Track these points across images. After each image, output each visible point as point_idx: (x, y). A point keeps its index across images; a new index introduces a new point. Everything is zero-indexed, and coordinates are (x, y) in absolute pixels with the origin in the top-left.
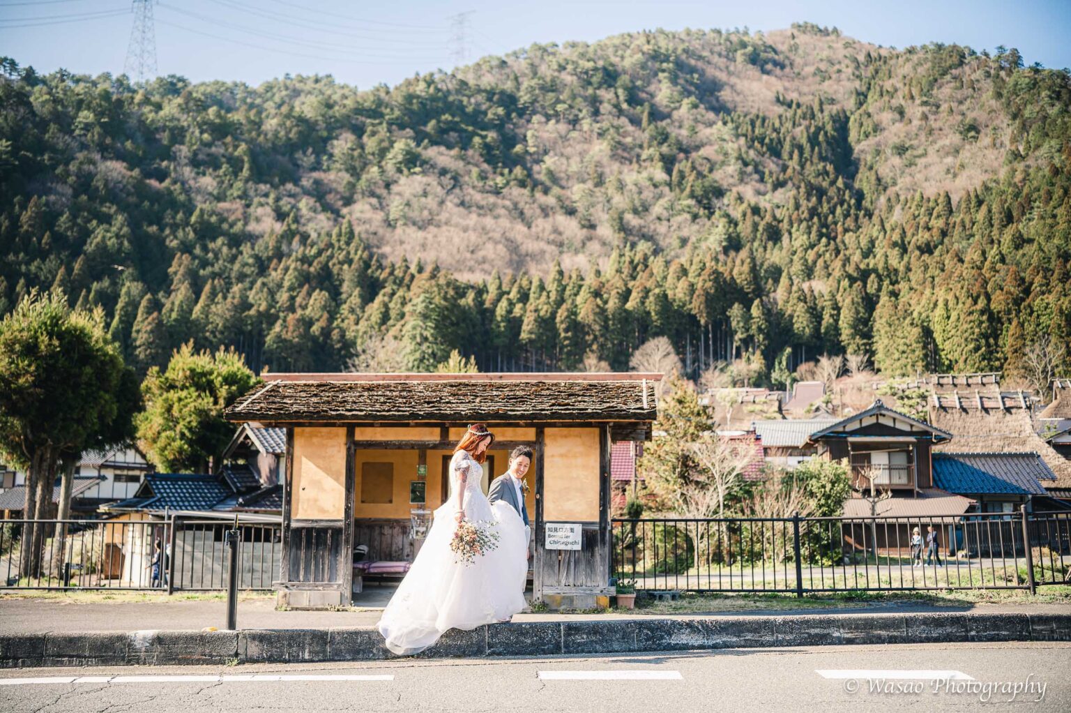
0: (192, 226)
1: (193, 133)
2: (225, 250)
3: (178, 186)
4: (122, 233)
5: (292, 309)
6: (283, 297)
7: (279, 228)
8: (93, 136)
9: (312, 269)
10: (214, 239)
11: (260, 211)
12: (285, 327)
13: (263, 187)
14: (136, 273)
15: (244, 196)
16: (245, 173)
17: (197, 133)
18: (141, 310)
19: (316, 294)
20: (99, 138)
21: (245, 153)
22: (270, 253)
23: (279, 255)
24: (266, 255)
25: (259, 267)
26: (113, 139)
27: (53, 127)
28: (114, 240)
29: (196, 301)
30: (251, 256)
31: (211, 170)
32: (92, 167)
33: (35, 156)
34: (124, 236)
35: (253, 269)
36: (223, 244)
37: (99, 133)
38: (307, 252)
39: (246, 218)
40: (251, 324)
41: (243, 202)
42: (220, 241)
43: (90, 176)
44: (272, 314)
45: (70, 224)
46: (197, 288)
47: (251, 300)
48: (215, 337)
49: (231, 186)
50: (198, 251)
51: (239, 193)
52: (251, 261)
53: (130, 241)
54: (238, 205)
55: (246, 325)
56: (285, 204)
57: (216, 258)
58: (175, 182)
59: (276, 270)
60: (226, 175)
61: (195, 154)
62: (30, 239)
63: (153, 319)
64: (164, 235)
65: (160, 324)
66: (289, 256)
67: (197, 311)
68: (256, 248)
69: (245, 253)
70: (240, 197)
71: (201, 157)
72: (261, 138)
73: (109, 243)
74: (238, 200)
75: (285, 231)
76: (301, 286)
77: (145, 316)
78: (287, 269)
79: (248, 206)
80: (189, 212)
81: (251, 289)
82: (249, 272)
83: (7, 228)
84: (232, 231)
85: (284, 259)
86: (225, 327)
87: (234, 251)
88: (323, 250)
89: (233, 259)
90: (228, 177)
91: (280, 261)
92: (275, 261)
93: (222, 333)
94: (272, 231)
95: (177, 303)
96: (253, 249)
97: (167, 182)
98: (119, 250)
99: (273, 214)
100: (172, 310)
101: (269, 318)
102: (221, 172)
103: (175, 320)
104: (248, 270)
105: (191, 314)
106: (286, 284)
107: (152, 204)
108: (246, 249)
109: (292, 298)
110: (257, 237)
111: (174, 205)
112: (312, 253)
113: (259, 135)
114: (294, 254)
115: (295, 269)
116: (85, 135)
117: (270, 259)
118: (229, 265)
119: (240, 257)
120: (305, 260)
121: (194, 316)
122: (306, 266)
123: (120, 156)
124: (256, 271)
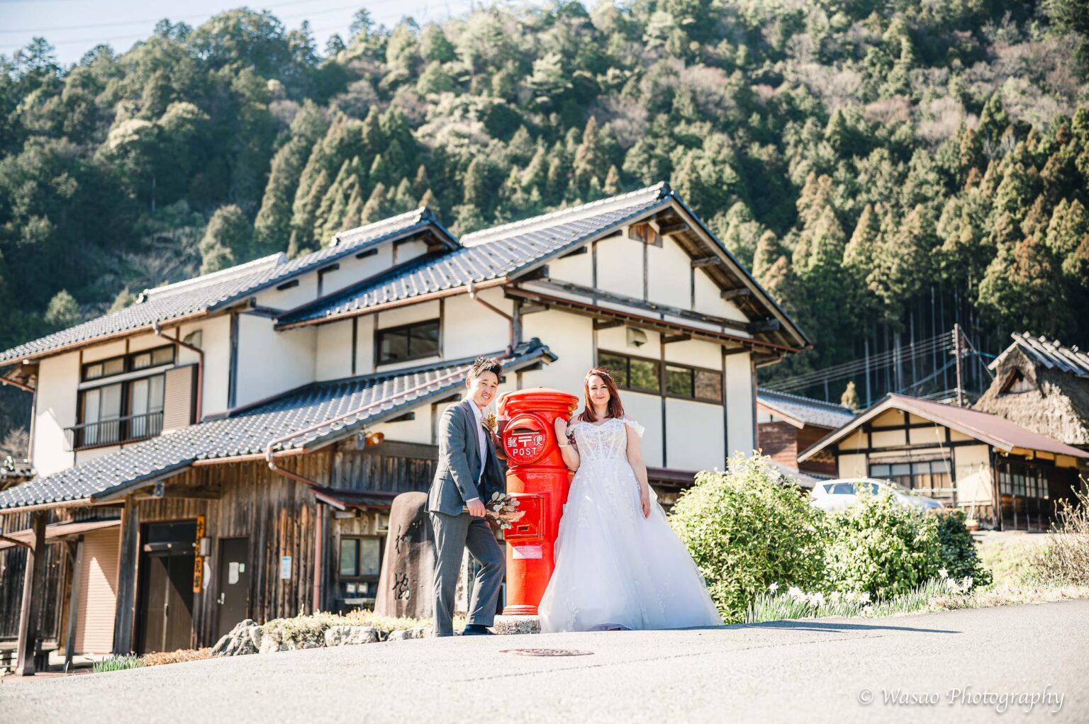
0: (828, 140)
1: (816, 17)
2: (886, 167)
3: (801, 91)
4: (721, 157)
5: (1016, 234)
6: (998, 223)
7: (973, 123)
8: (673, 44)
9: (1045, 173)
10: (865, 154)
11: (936, 105)
12: (1013, 261)
13: (937, 73)
14: (746, 211)
15: (907, 88)
16: (906, 57)
17: (823, 15)
18: (758, 257)
19: (1059, 210)
20: (682, 44)
21: (900, 31)
22: (964, 161)
23: (980, 161)
24: (956, 164)
25: (946, 185)
26: (702, 43)
27: (616, 38)
28: (710, 168)
29: (848, 238)
30: (932, 169)
31: (849, 62)
32: (672, 79)
33: (595, 74)
34: (724, 162)
35: (936, 188)
36: (882, 158)
37: (680, 38)
38: (1031, 148)
39: (915, 118)
40: (947, 268)
41: (907, 97)
42: (875, 155)
43: (670, 93)
44: (984, 247)
45: (646, 156)
46: (847, 222)
47: (940, 233)
48: (887, 289)
49: (884, 79)
50: (841, 173)
51: (899, 85)
52: (932, 177)
53: (732, 167)
54: (900, 103)
55: (938, 270)
56: (978, 91)
57: (872, 180)
58: (796, 86)
59: (977, 184)
60: (873, 64)
61: (824, 44)
62: (588, 182)
63: (780, 269)
64: (785, 159)
65: (790, 277)
66: (999, 157)
67: (851, 254)
68: (938, 157)
69: (919, 167)
70: (900, 92)
71: (832, 47)
72: (924, 14)
73: (704, 174)
74: (898, 97)
75: (986, 125)
76: (1028, 202)
77: (765, 266)
78: (998, 180)
79: (915, 102)
80: (824, 121)
81: (937, 218)
82: (930, 194)
83: (556, 168)
84: (893, 139)
85: (991, 164)
86: (901, 270)
87: (901, 167)
88: (1059, 144)
89: (901, 179)
90: (878, 67)
91: (983, 169)
92: (973, 171)
93: (900, 281)
94: (963, 127)
95: (816, 241)
96: (932, 159)
97: (784, 88)
98: (720, 181)
99: (960, 106)
100: (808, 255)
101: (977, 254)
102: (865, 62)
103: (816, 268)
104: (928, 191)
105: (841, 258)
106: (1000, 202)
107: (764, 119)
108: (920, 160)
109: (1016, 223)
110: (938, 142)
111: (798, 116)
112: (1041, 149)
113: (919, 11)
114: (1008, 154)
115: (1014, 175)
116: (662, 45)
117: (964, 170)
118: (896, 189)
119: (911, 173)
120: (1027, 160)
121: (847, 261)
122: (1032, 170)
123: (711, 62)
124: (943, 190)
